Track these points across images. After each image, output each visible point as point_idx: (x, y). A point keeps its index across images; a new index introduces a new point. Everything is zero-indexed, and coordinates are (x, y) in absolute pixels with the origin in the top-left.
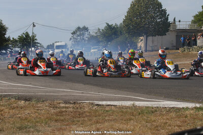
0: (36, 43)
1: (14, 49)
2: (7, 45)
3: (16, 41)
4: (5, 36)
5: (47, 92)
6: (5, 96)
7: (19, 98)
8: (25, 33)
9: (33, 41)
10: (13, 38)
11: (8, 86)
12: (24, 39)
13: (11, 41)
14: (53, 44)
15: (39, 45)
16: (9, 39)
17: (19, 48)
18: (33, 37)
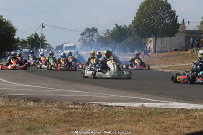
0: (45, 44)
1: (23, 50)
2: (17, 46)
3: (25, 42)
4: (15, 37)
5: (56, 93)
6: (14, 97)
7: (28, 99)
8: (34, 34)
9: (42, 42)
10: (22, 39)
11: (17, 87)
12: (34, 40)
13: (21, 42)
14: (63, 45)
15: (48, 46)
16: (18, 40)
17: (28, 48)
18: (43, 38)
